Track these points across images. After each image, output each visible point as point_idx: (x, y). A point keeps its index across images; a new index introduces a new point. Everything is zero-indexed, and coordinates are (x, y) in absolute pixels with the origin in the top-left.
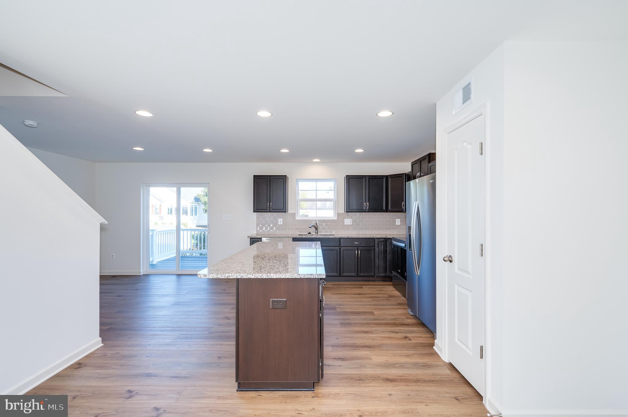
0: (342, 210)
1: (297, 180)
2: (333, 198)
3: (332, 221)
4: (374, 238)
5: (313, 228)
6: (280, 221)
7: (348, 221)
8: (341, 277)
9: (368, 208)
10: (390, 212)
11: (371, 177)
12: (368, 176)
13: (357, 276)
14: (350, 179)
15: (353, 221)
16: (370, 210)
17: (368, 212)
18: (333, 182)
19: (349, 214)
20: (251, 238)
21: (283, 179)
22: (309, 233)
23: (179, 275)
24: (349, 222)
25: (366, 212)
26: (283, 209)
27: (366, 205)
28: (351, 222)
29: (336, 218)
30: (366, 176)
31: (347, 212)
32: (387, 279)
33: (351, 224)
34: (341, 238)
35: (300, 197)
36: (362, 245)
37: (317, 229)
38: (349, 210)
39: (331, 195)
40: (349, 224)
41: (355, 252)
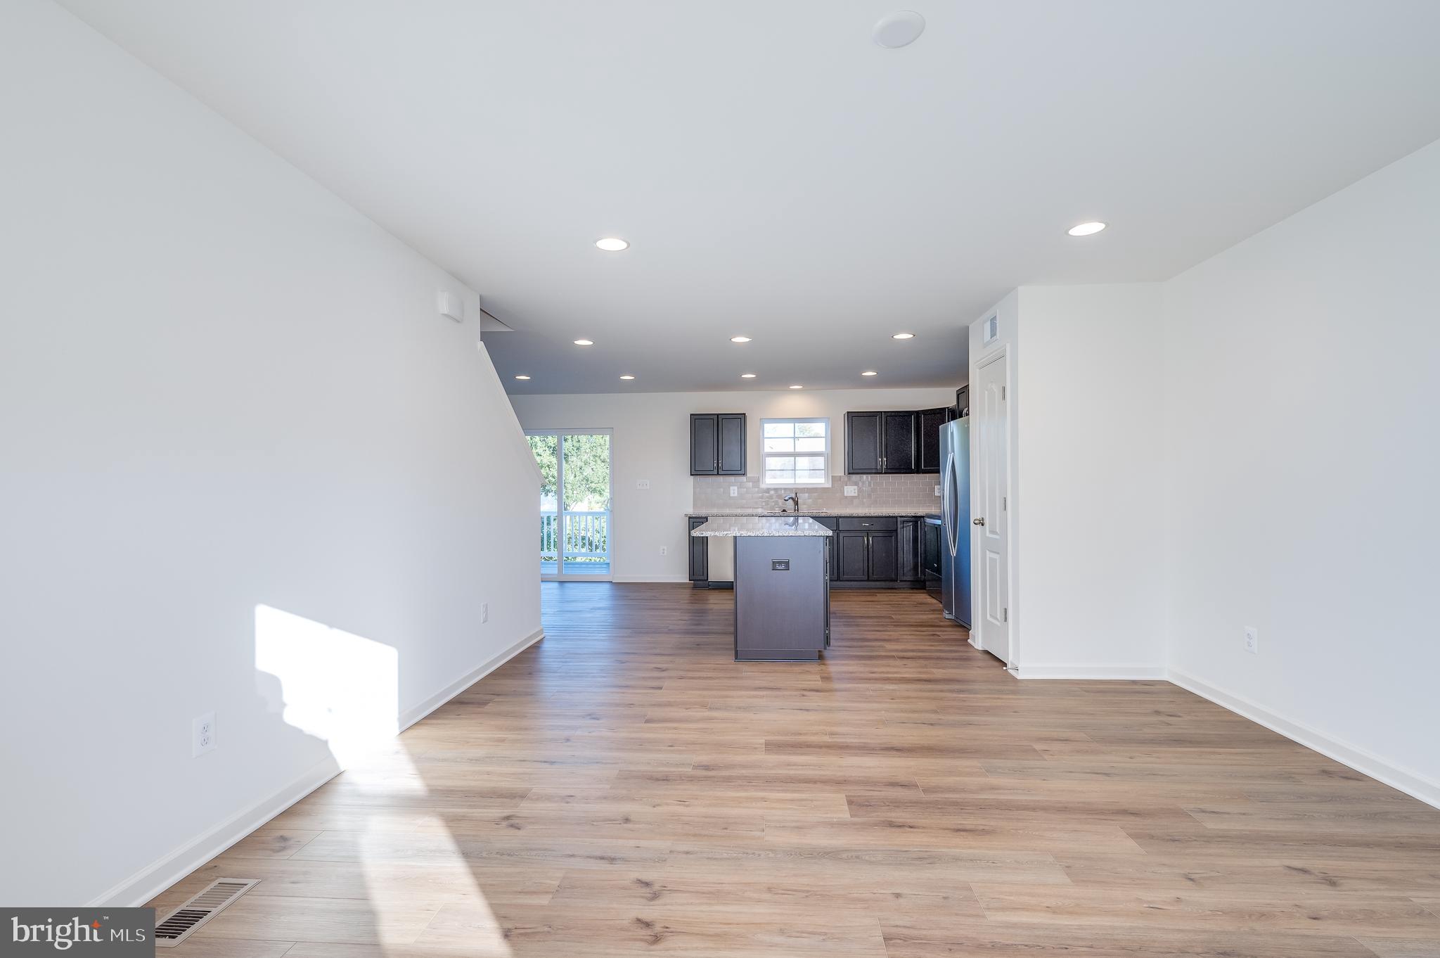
0: (840, 471)
1: (763, 421)
2: (824, 450)
3: (825, 490)
4: (896, 517)
5: (791, 501)
6: (734, 491)
7: (850, 491)
8: (841, 581)
9: (884, 467)
10: (923, 473)
11: (889, 414)
12: (885, 412)
13: (866, 578)
14: (853, 417)
15: (860, 491)
16: (889, 471)
17: (885, 473)
18: (824, 424)
19: (854, 477)
20: (689, 518)
21: (740, 419)
22: (784, 511)
23: (561, 582)
24: (853, 491)
25: (881, 473)
26: (741, 471)
27: (882, 462)
28: (856, 491)
29: (829, 485)
30: (881, 412)
31: (849, 473)
32: (919, 585)
33: (856, 495)
34: (840, 517)
35: (767, 449)
36: (873, 528)
37: (796, 503)
38: (853, 470)
39: (820, 445)
40: (853, 494)
41: (864, 539)
